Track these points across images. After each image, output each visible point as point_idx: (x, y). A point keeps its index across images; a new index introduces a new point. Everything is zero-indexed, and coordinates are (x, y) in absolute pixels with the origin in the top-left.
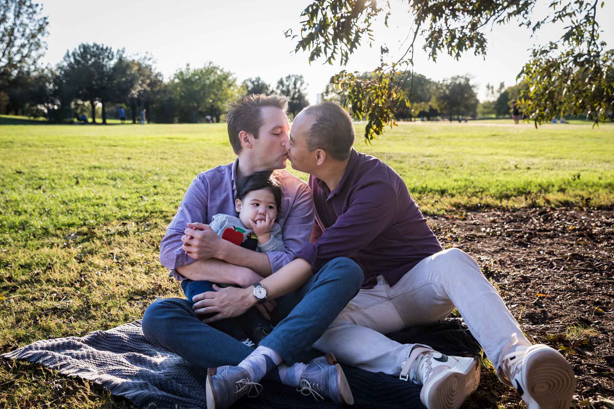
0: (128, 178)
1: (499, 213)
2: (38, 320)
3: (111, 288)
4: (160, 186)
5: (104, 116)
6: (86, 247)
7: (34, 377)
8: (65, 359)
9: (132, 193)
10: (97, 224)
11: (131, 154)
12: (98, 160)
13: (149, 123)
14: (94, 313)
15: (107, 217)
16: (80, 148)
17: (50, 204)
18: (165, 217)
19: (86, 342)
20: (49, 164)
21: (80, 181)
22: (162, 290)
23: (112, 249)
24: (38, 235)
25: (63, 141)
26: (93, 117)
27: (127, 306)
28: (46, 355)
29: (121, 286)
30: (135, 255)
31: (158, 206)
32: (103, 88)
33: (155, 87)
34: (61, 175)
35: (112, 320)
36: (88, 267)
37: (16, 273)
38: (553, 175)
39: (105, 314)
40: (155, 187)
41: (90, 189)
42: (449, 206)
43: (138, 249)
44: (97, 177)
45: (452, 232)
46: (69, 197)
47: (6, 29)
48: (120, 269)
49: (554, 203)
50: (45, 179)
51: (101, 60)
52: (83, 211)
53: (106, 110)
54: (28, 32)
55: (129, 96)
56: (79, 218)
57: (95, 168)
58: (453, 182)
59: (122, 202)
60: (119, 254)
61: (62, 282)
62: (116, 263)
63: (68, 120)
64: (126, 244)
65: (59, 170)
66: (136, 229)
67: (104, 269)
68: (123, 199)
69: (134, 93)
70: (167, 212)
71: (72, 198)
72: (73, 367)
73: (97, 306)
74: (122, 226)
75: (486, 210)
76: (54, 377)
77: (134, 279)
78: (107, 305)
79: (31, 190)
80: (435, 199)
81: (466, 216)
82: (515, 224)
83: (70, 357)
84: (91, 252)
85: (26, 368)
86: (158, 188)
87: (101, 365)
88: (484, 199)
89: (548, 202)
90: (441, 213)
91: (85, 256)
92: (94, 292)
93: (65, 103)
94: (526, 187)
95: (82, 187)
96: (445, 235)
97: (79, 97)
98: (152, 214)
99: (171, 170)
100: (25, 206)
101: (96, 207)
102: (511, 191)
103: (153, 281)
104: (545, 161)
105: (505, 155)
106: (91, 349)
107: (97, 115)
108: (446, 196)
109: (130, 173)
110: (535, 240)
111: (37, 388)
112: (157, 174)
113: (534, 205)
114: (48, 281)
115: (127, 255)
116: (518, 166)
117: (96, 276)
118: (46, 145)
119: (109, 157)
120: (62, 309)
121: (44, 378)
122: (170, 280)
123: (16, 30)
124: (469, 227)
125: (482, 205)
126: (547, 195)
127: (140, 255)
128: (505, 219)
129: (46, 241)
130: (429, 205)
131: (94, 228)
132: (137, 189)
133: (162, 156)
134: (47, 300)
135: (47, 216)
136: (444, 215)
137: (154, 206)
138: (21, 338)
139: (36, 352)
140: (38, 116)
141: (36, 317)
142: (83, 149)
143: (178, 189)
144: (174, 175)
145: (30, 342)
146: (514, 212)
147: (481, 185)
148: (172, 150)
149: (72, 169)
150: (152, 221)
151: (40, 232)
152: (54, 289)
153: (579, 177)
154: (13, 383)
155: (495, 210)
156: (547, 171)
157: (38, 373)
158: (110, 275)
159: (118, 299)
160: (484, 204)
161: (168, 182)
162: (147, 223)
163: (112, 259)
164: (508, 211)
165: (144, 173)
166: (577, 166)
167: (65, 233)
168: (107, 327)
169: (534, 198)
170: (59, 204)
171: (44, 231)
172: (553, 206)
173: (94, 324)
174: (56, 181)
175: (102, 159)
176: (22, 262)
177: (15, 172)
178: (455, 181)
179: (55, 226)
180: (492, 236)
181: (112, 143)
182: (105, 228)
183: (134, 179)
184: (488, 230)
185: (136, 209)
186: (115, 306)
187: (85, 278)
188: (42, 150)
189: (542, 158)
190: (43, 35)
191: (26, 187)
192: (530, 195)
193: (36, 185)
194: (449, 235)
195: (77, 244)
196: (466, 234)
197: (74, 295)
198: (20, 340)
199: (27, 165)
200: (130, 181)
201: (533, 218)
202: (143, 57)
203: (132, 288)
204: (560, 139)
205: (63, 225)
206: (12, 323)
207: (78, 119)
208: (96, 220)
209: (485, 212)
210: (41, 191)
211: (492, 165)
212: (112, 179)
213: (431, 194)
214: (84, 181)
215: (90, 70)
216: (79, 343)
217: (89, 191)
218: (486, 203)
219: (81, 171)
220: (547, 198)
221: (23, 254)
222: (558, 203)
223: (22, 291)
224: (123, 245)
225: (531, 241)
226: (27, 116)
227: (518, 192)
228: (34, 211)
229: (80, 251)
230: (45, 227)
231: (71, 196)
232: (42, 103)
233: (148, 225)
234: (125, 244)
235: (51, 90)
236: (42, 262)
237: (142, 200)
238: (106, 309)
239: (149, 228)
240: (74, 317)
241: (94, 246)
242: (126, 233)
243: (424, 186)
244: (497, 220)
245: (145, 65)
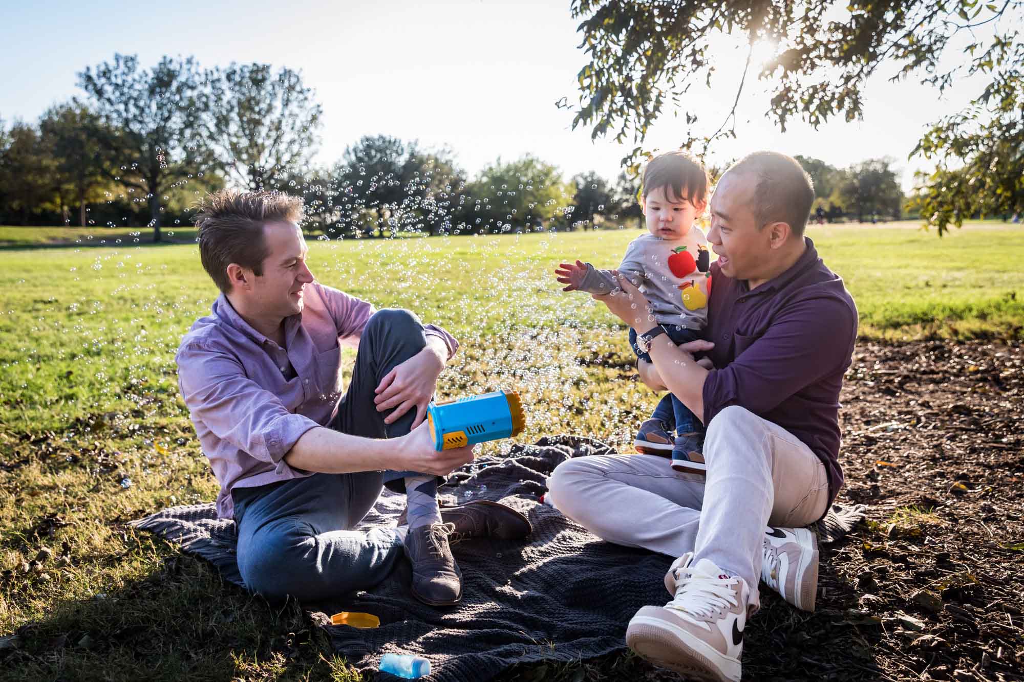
47: (272, 122)
49: (964, 335)
51: (389, 157)
54: (298, 124)
123: (284, 123)
190: (316, 127)
201: (922, 355)
225: (905, 387)
244: (868, 359)
245: (443, 161)
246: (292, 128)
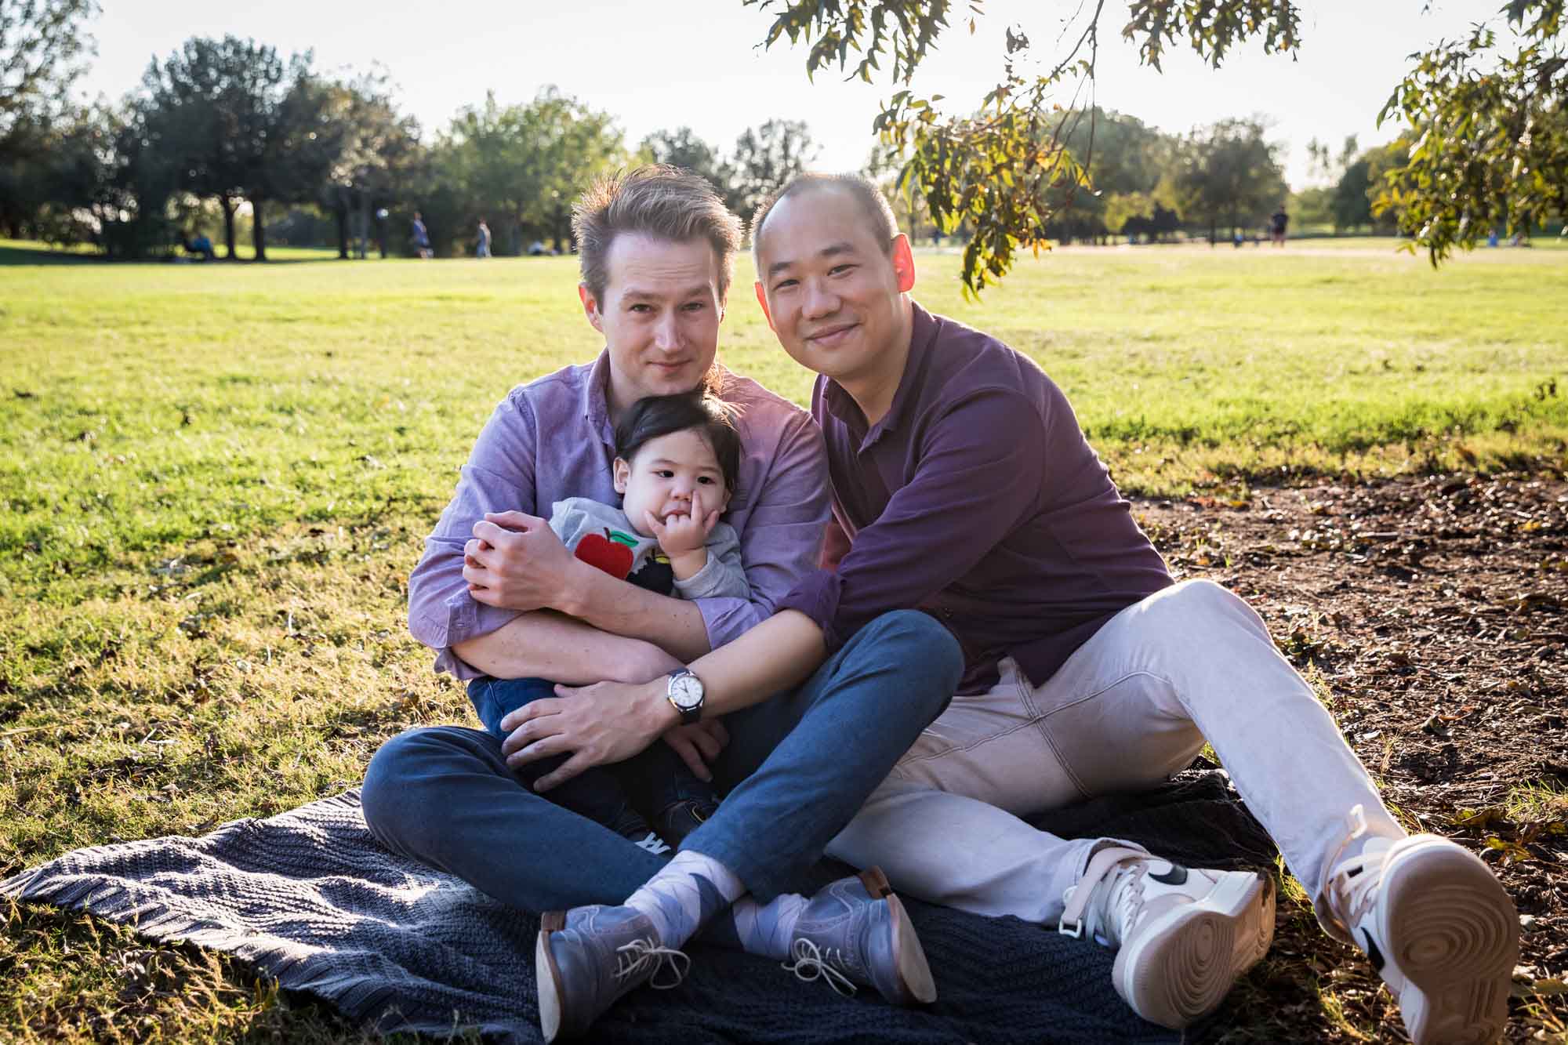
0: (326, 410)
1: (1336, 490)
2: (78, 795)
3: (279, 704)
4: (415, 428)
5: (260, 239)
6: (212, 597)
7: (70, 945)
8: (154, 895)
9: (338, 447)
10: (240, 535)
11: (335, 342)
12: (243, 359)
13: (384, 256)
14: (232, 773)
15: (268, 516)
16: (193, 328)
17: (111, 481)
18: (427, 512)
19: (211, 850)
20: (108, 371)
21: (192, 416)
22: (420, 708)
23: (283, 601)
24: (78, 565)
25: (145, 308)
26: (230, 243)
27: (324, 753)
28: (102, 885)
29: (309, 699)
30: (346, 617)
31: (409, 482)
32: (255, 162)
33: (401, 158)
34: (140, 401)
35: (282, 792)
36: (215, 650)
37: (17, 669)
38: (1483, 386)
39: (263, 775)
40: (401, 431)
41: (221, 438)
42: (1204, 473)
43: (354, 599)
44: (240, 407)
45: (1208, 541)
46: (163, 462)
48: (304, 654)
49: (1485, 461)
50: (97, 413)
51: (249, 84)
52: (201, 500)
53: (265, 223)
54: (41, 7)
55: (329, 182)
56: (192, 519)
57: (234, 380)
58: (1216, 409)
59: (310, 474)
60: (301, 615)
61: (145, 692)
62: (295, 637)
63: (160, 251)
64: (322, 585)
65: (134, 387)
66: (348, 546)
67: (262, 656)
68: (314, 464)
69: (342, 173)
70: (433, 498)
71: (170, 464)
72: (174, 918)
73: (240, 753)
74: (309, 538)
75: (1303, 483)
76: (123, 945)
77: (344, 681)
78: (269, 751)
79: (57, 444)
80: (1166, 455)
81: (1249, 498)
82: (1380, 519)
83: (167, 890)
84: (224, 611)
85: (46, 922)
86: (407, 432)
87: (251, 911)
88: (1298, 453)
89: (1470, 458)
90: (1181, 491)
91: (207, 621)
92: (233, 717)
93: (150, 204)
94: (1410, 419)
95: (198, 433)
96: (1191, 550)
97: (187, 185)
98: (393, 505)
99: (443, 384)
100: (42, 488)
101: (239, 488)
102: (1370, 429)
103: (395, 685)
104: (1467, 350)
105: (1356, 334)
106: (225, 869)
107: (239, 237)
108: (1195, 446)
109: (332, 395)
110: (1433, 560)
111: (77, 974)
112: (406, 396)
113: (1431, 468)
114: (107, 688)
115: (324, 617)
116: (1390, 364)
117: (238, 675)
118: (97, 320)
119: (275, 352)
120: (144, 764)
121: (95, 949)
122: (441, 681)
124: (1255, 527)
125: (1292, 468)
126: (1468, 438)
127: (361, 617)
128: (1354, 505)
129: (101, 580)
130: (1149, 472)
131: (232, 545)
132: (352, 436)
133: (419, 346)
134: (103, 739)
135: (102, 512)
136: (1188, 496)
137: (398, 482)
138: (32, 842)
139: (73, 878)
140: (77, 241)
141: (73, 786)
142: (202, 329)
143: (465, 436)
144: (454, 398)
145: (58, 853)
146: (1378, 486)
147: (1291, 417)
148: (448, 329)
149: (170, 386)
150: (393, 524)
151: (84, 556)
152: (124, 711)
153: (1552, 389)
154: (11, 961)
155: (1328, 483)
156: (1469, 375)
157: (78, 934)
158: (275, 670)
159: (299, 734)
160: (1298, 467)
161: (436, 418)
162: (380, 529)
163: (283, 628)
164: (1363, 483)
165: (371, 394)
166: (1550, 360)
167: (152, 558)
168: (267, 810)
169: (1433, 448)
170: (137, 482)
171: (95, 554)
172: (1483, 468)
173: (233, 802)
174: (127, 418)
175: (252, 357)
176: (35, 638)
177: (13, 395)
178: (1220, 404)
179: (125, 539)
180: (1317, 552)
181: (282, 312)
182: (263, 543)
183: (344, 410)
184: (1306, 537)
185: (347, 490)
186: (292, 753)
187: (208, 679)
188: (89, 333)
189: (1456, 340)
190: (84, 15)
191: (43, 436)
192: (1421, 441)
193: (71, 428)
194: (1202, 549)
195: (185, 588)
196: (1246, 549)
197: (179, 726)
198: (30, 847)
199: (45, 375)
200: (332, 416)
201: (1429, 502)
202: (365, 74)
203: (338, 704)
204: (1507, 290)
205: (147, 537)
206: (8, 804)
207: (188, 248)
208: (238, 520)
209: (1298, 488)
210: (84, 446)
211: (1323, 361)
212: (281, 410)
213: (1153, 442)
214: (204, 416)
215: (217, 113)
216: (190, 854)
217: (217, 445)
218: (1303, 464)
219: (197, 391)
220: (1468, 447)
221: (36, 618)
222: (1496, 463)
223: (36, 717)
224: (311, 589)
226: (44, 239)
227: (1390, 434)
228: (66, 499)
229: (193, 606)
230: (96, 543)
231: (169, 458)
232: (87, 204)
233: (382, 535)
234: (318, 585)
235: (109, 168)
236: (91, 638)
237: (365, 466)
238: (267, 760)
239: (383, 544)
240: (177, 783)
241: (231, 592)
242: (319, 558)
243: (1136, 419)
244: (1332, 510)
245: (367, 97)
246: (28, 15)
